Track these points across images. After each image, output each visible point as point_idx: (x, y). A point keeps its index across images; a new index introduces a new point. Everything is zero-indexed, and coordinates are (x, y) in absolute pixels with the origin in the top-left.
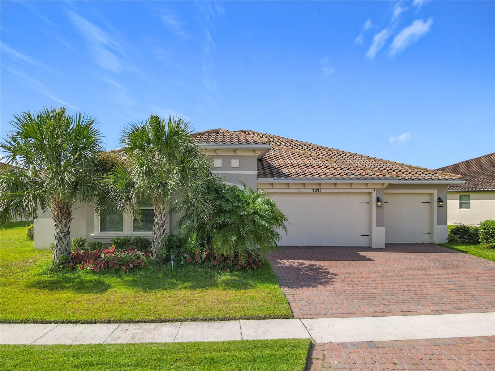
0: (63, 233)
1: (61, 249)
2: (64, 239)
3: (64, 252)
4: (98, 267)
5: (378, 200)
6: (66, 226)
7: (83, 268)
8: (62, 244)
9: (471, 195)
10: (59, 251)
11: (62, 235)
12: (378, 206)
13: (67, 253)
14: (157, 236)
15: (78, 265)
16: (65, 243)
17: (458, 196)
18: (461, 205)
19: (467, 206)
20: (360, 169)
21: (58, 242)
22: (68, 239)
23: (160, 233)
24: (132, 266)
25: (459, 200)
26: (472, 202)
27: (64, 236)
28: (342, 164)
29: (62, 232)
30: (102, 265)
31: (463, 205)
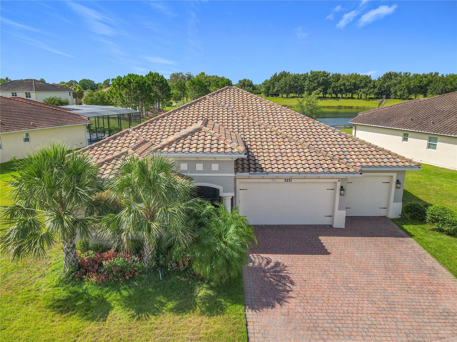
0: (70, 249)
1: (70, 261)
2: (71, 253)
3: (72, 262)
4: (101, 279)
5: (342, 188)
6: (71, 243)
7: (88, 281)
8: (70, 257)
9: (439, 138)
10: (68, 263)
11: (69, 251)
12: (341, 194)
13: (74, 263)
14: (147, 250)
15: (84, 276)
16: (72, 256)
17: (427, 137)
18: (429, 146)
19: (434, 147)
20: (328, 158)
21: (66, 256)
22: (74, 252)
23: (149, 248)
24: (128, 278)
25: (427, 141)
26: (439, 144)
27: (71, 251)
28: (313, 151)
29: (68, 248)
30: (104, 277)
31: (431, 145)
